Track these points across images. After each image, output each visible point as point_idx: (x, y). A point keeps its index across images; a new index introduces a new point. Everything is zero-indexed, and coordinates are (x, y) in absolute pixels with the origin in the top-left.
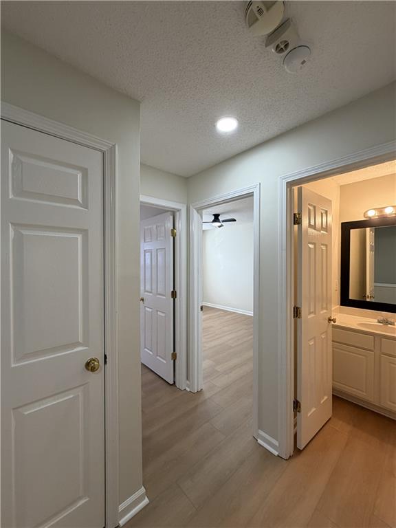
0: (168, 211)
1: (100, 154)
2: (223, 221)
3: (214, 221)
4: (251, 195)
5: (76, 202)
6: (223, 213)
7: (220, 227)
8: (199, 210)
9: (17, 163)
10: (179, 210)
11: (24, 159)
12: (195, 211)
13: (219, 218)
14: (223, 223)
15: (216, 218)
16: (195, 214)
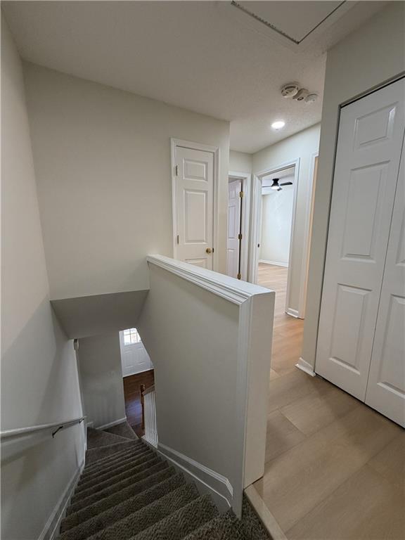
0: (237, 179)
1: (212, 154)
2: (282, 185)
3: (273, 185)
4: (294, 165)
5: (203, 178)
6: (282, 178)
7: (278, 190)
8: (260, 177)
9: (186, 165)
10: (245, 178)
11: (189, 162)
12: (257, 178)
13: (278, 182)
14: (281, 187)
15: (276, 182)
16: (256, 180)
